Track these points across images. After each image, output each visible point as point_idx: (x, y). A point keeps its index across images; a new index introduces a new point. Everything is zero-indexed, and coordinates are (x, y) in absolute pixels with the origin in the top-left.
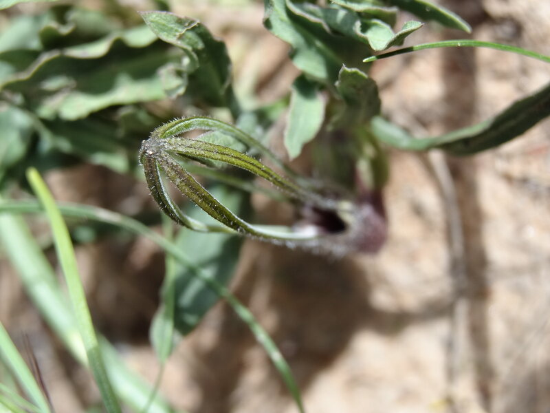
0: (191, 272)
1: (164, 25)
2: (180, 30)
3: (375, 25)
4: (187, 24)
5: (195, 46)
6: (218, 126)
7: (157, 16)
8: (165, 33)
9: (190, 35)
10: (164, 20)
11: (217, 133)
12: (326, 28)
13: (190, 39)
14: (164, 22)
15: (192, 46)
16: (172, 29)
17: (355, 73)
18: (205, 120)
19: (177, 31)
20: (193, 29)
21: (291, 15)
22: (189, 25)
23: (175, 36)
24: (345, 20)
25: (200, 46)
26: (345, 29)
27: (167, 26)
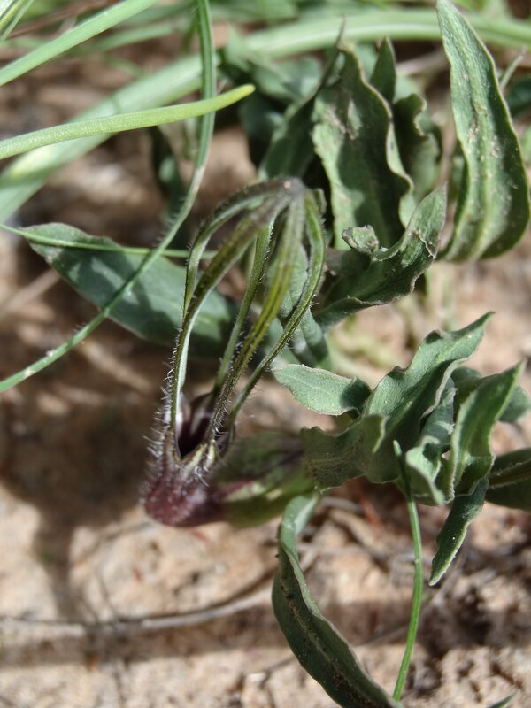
0: (131, 275)
1: (430, 214)
2: (424, 235)
3: (435, 465)
4: (431, 243)
5: (405, 255)
6: (314, 276)
7: (440, 206)
8: (421, 216)
9: (419, 248)
10: (436, 215)
11: (305, 275)
12: (429, 411)
13: (414, 248)
14: (433, 215)
15: (405, 252)
16: (426, 225)
17: (378, 434)
18: (322, 259)
19: (423, 231)
20: (425, 252)
21: (445, 365)
22: (429, 246)
23: (418, 229)
24: (440, 429)
25: (405, 263)
26: (428, 428)
27: (429, 217)
